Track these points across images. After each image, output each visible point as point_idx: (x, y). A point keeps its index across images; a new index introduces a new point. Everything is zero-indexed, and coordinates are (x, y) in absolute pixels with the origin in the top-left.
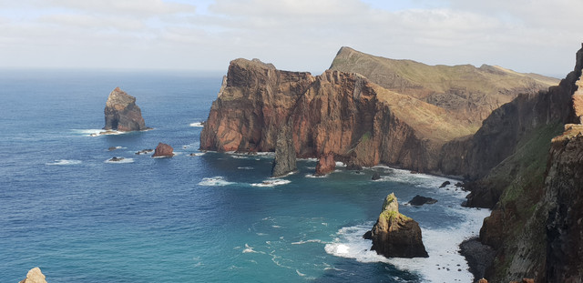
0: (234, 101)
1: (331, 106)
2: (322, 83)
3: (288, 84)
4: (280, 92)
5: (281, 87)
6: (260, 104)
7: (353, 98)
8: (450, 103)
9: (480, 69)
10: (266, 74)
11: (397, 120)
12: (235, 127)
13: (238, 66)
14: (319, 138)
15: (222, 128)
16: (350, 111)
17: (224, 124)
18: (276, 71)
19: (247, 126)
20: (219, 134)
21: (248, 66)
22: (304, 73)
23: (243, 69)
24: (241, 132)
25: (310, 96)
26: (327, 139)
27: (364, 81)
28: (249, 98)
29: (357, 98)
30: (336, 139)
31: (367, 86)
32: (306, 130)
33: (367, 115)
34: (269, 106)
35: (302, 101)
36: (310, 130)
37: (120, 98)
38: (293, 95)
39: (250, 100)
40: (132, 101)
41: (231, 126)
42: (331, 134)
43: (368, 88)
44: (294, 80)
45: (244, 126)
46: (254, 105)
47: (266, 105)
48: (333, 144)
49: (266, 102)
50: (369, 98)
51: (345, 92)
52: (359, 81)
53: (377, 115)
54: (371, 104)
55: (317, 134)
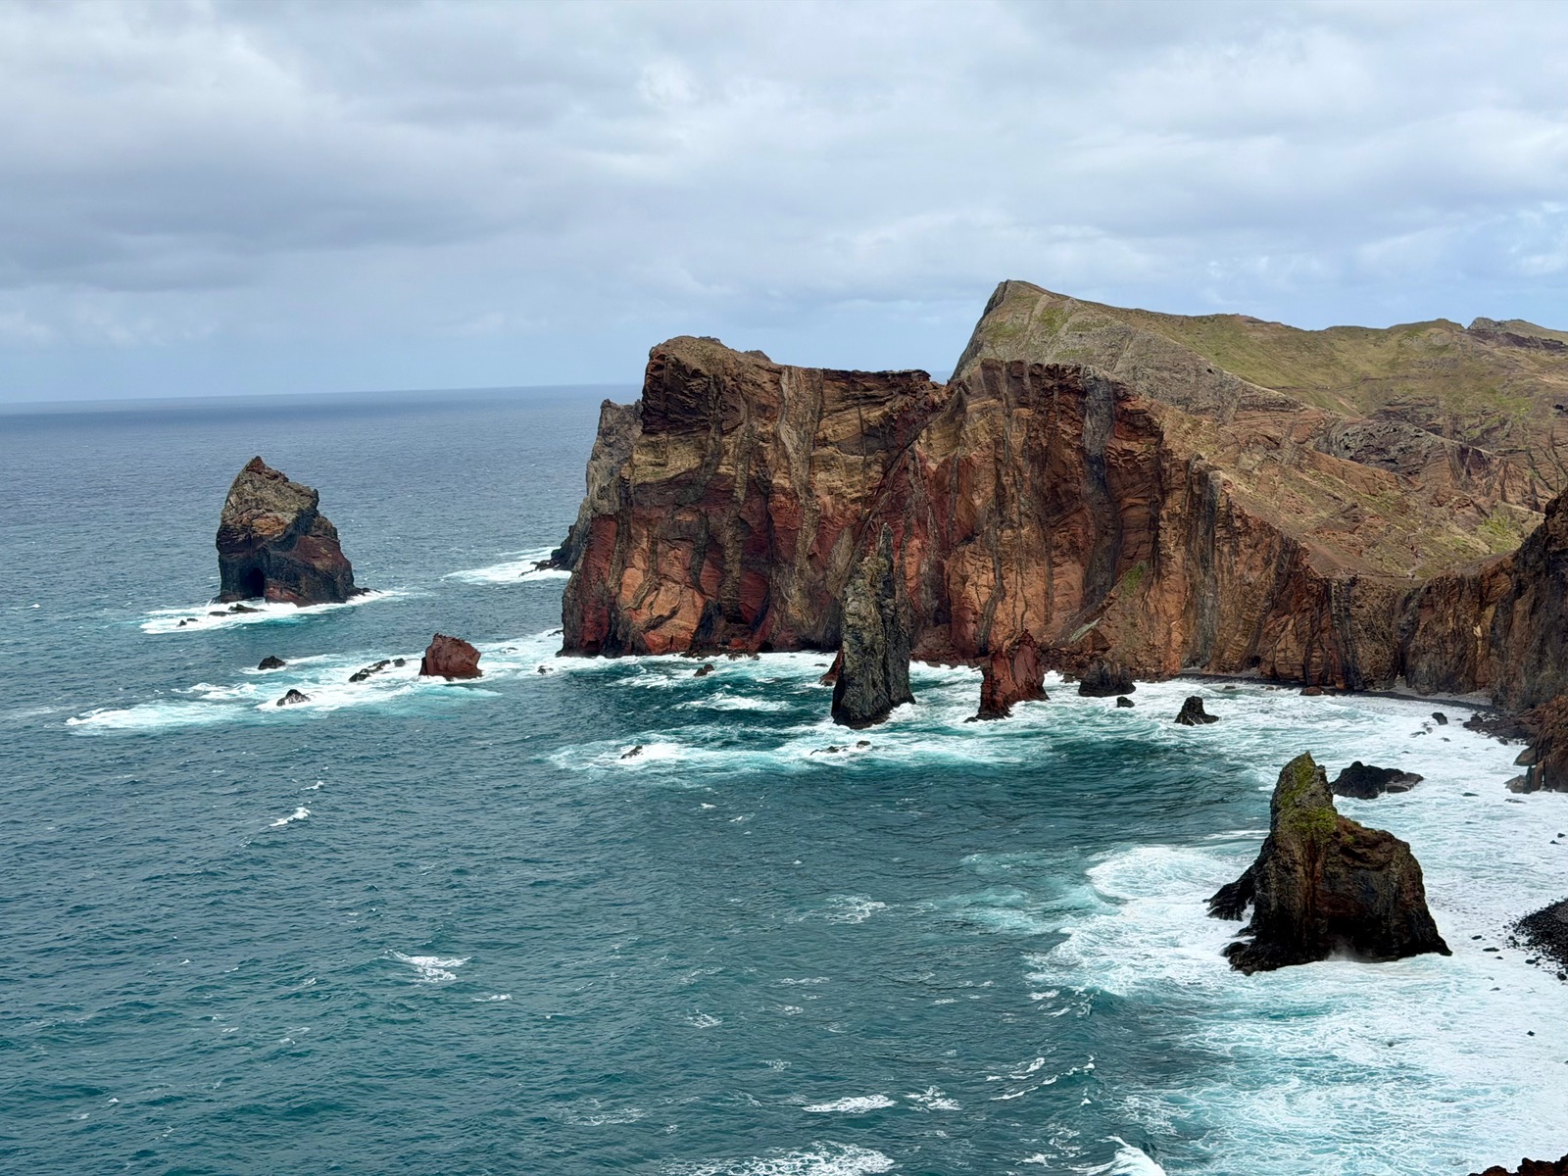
0: (671, 483)
1: (1007, 480)
2: (972, 406)
3: (852, 416)
4: (824, 442)
5: (828, 428)
6: (761, 488)
7: (1081, 450)
8: (1393, 452)
10: (777, 383)
11: (1242, 516)
12: (677, 571)
13: (679, 366)
14: (971, 591)
15: (635, 576)
16: (1073, 496)
17: (638, 561)
19: (719, 565)
20: (627, 598)
22: (906, 375)
23: (697, 374)
24: (696, 586)
25: (930, 451)
26: (999, 593)
27: (1116, 392)
28: (722, 469)
29: (1095, 450)
30: (1029, 592)
31: (1128, 406)
32: (924, 568)
33: (1132, 506)
34: (792, 495)
35: (906, 468)
36: (940, 568)
37: (269, 494)
38: (871, 451)
39: (723, 477)
40: (307, 503)
41: (664, 568)
42: (1012, 576)
43: (1131, 414)
44: (873, 401)
45: (707, 566)
46: (740, 494)
47: (783, 490)
48: (1019, 611)
49: (780, 480)
50: (1137, 447)
51: (1054, 433)
52: (1101, 393)
53: (1169, 502)
54: (1145, 467)
55: (964, 579)
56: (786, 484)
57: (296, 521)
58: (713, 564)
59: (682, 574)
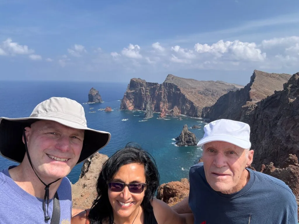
0: (132, 93)
1: (165, 94)
2: (162, 87)
3: (150, 87)
5: (148, 88)
6: (141, 94)
7: (172, 92)
8: (205, 94)
9: (216, 82)
10: (143, 83)
11: (188, 99)
12: (132, 102)
13: (133, 81)
14: (161, 105)
15: (128, 102)
18: (146, 82)
20: (127, 104)
21: (137, 81)
22: (156, 83)
23: (135, 82)
24: (134, 103)
26: (164, 106)
27: (176, 86)
29: (174, 92)
31: (177, 88)
33: (177, 98)
34: (144, 95)
35: (155, 93)
36: (158, 103)
37: (94, 91)
38: (152, 91)
39: (137, 93)
40: (98, 92)
42: (165, 104)
44: (152, 86)
45: (135, 101)
47: (143, 94)
50: (178, 92)
51: (170, 90)
53: (181, 98)
54: (179, 94)
57: (96, 94)
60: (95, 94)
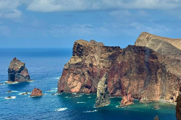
0: (77, 64)
2: (126, 53)
3: (107, 54)
4: (102, 58)
5: (103, 56)
6: (91, 65)
7: (144, 61)
12: (77, 79)
13: (79, 44)
14: (125, 84)
15: (70, 79)
16: (143, 69)
17: (71, 77)
20: (69, 83)
22: (116, 47)
23: (82, 46)
24: (80, 81)
25: (119, 60)
26: (130, 84)
27: (150, 51)
28: (85, 62)
29: (147, 61)
30: (135, 85)
31: (152, 54)
32: (118, 80)
33: (153, 71)
34: (96, 67)
35: (115, 63)
36: (120, 80)
37: (17, 63)
38: (110, 60)
39: (86, 63)
40: (23, 65)
41: (75, 78)
42: (132, 82)
43: (153, 55)
44: (110, 51)
45: (82, 78)
46: (88, 66)
48: (133, 88)
49: (94, 64)
50: (154, 61)
51: (140, 58)
52: (148, 51)
53: (159, 70)
54: (155, 64)
55: (124, 82)
56: (96, 65)
58: (83, 77)
59: (78, 79)
60: (20, 67)
